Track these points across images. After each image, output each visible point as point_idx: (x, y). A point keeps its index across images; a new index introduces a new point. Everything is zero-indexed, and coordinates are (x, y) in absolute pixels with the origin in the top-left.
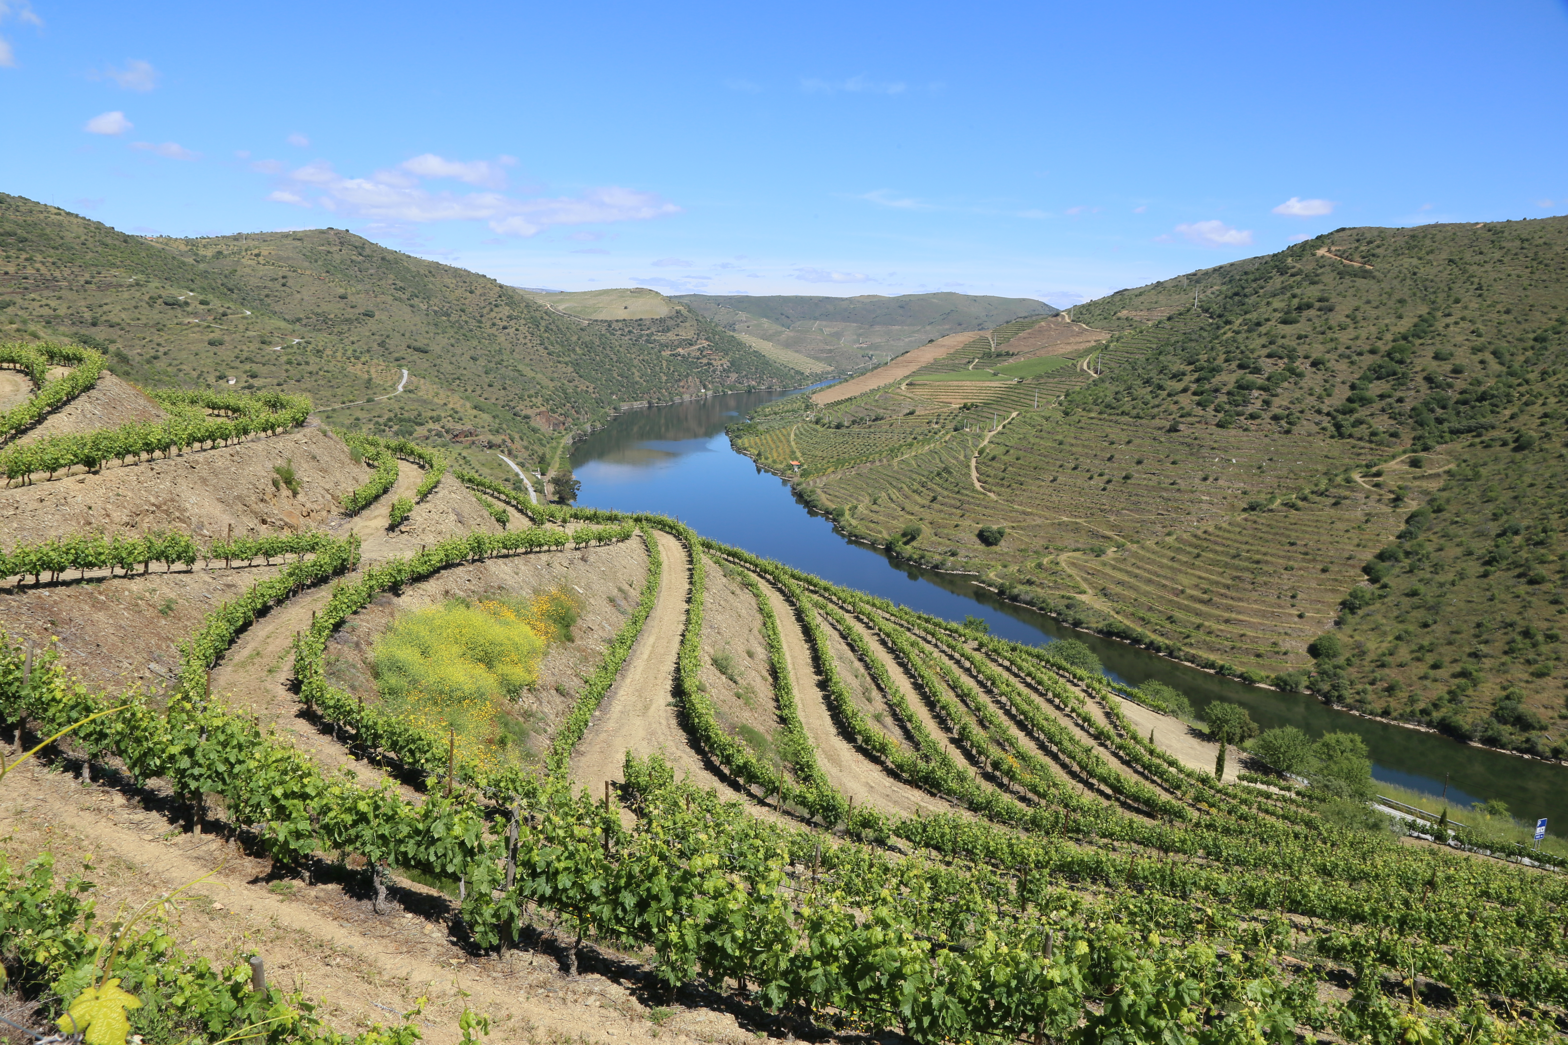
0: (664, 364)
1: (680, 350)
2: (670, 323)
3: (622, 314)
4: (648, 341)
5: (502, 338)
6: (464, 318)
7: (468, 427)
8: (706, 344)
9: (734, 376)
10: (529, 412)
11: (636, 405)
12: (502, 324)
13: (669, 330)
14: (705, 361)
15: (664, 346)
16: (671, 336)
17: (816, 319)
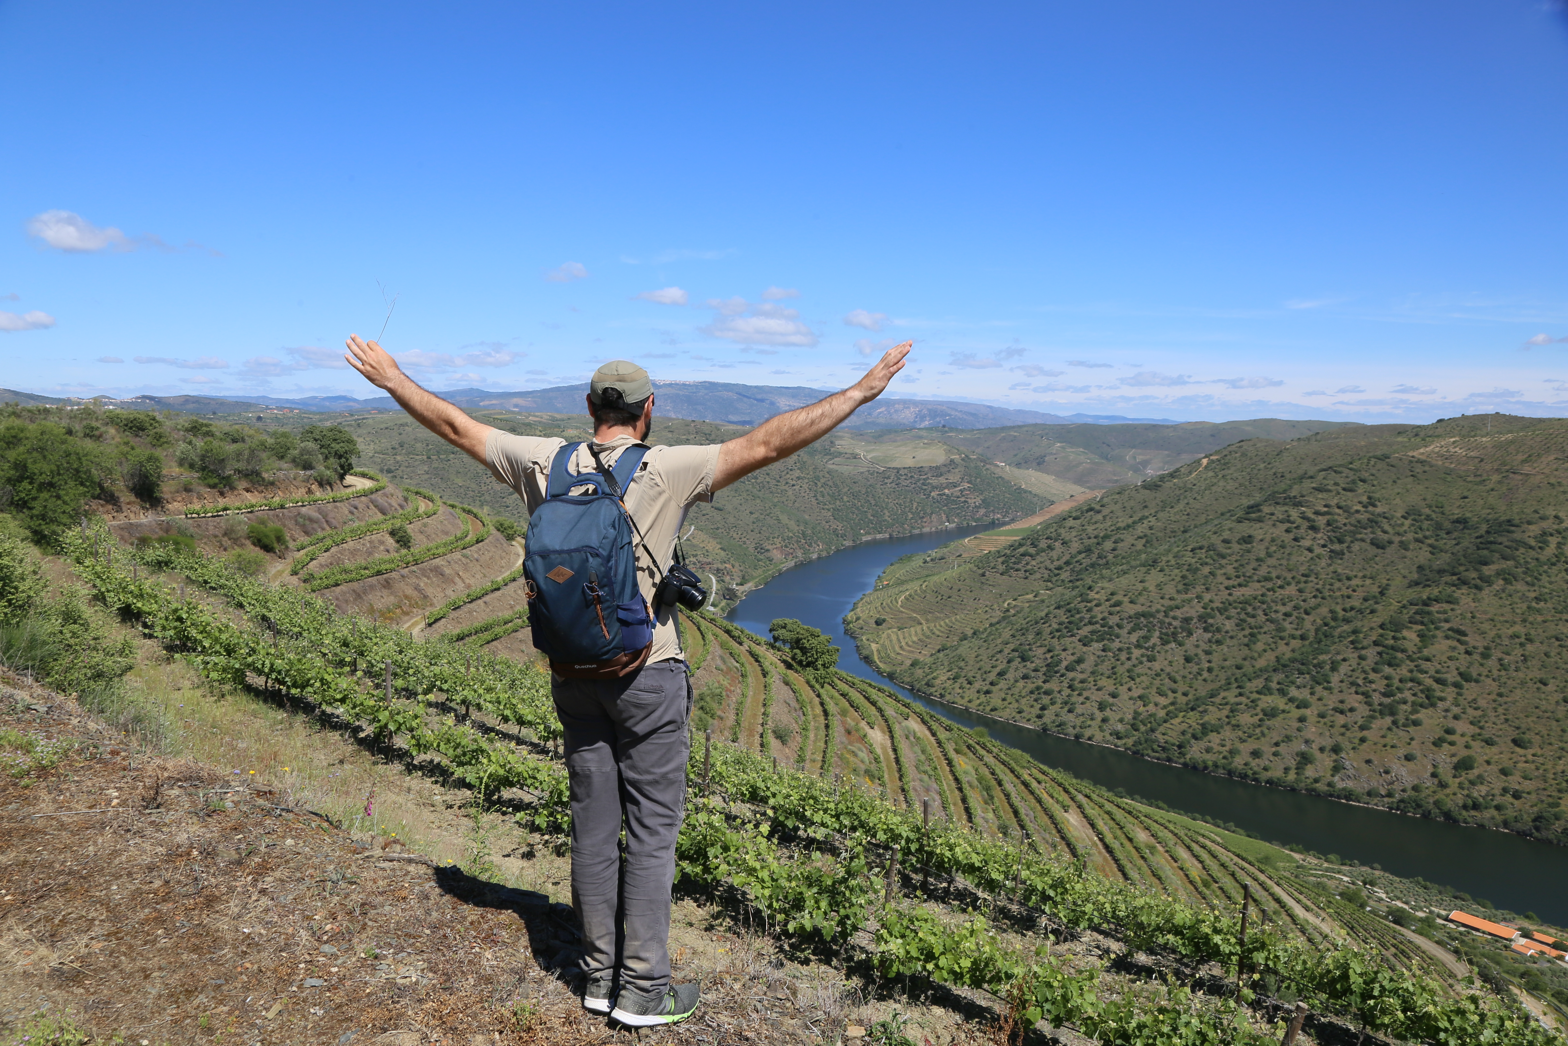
0: (915, 505)
1: (946, 491)
2: (944, 469)
3: (909, 462)
4: (923, 484)
5: (790, 493)
6: (768, 479)
7: (710, 560)
8: (967, 485)
9: (982, 511)
10: (770, 547)
11: (879, 536)
12: (792, 483)
13: (941, 475)
14: (963, 499)
15: (934, 488)
16: (942, 480)
17: (1134, 447)
